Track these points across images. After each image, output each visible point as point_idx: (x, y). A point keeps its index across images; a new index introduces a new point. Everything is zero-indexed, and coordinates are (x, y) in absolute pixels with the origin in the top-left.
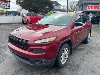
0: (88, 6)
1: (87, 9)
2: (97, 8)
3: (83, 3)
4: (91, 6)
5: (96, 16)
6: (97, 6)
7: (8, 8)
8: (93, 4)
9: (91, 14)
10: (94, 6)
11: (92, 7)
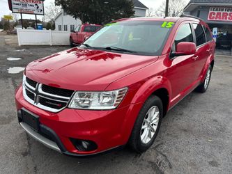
0: (210, 12)
1: (208, 19)
2: (228, 16)
3: (199, 6)
4: (216, 12)
5: (225, 34)
6: (229, 13)
7: (39, 13)
8: (221, 8)
9: (215, 29)
10: (222, 12)
11: (219, 14)
